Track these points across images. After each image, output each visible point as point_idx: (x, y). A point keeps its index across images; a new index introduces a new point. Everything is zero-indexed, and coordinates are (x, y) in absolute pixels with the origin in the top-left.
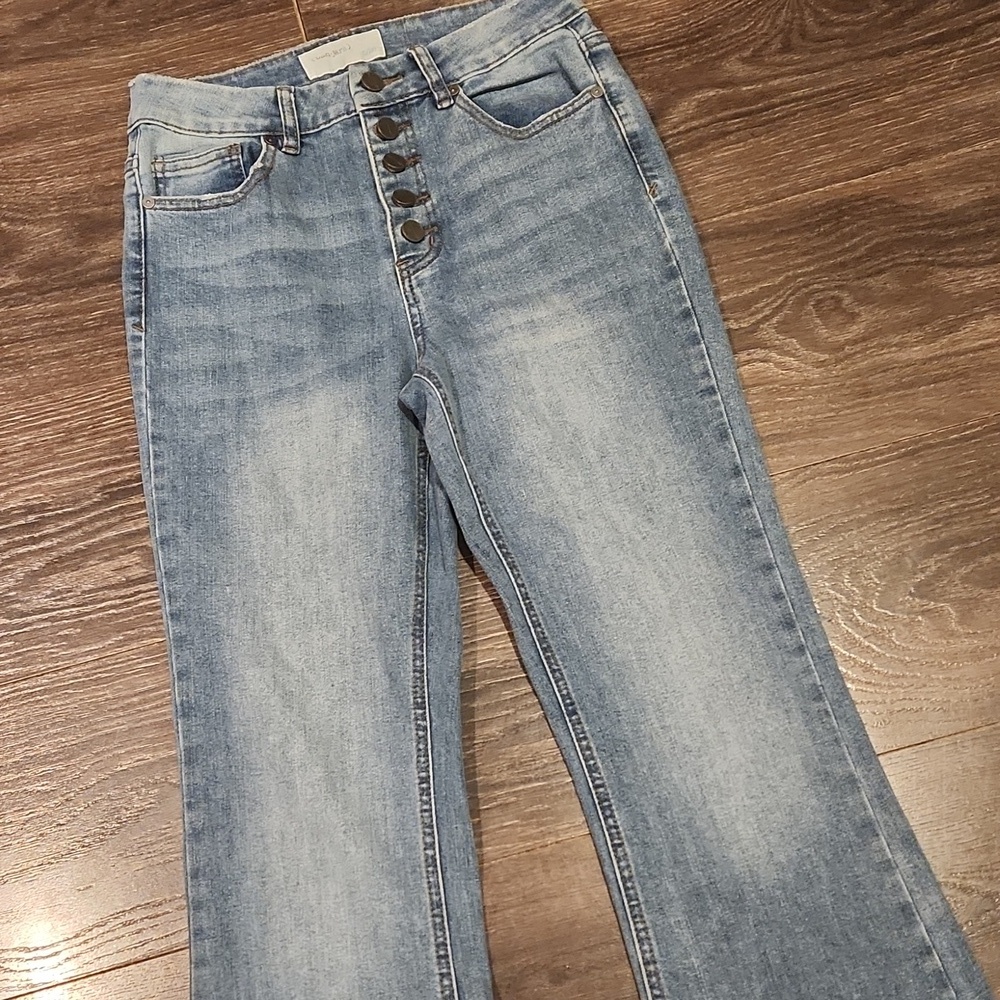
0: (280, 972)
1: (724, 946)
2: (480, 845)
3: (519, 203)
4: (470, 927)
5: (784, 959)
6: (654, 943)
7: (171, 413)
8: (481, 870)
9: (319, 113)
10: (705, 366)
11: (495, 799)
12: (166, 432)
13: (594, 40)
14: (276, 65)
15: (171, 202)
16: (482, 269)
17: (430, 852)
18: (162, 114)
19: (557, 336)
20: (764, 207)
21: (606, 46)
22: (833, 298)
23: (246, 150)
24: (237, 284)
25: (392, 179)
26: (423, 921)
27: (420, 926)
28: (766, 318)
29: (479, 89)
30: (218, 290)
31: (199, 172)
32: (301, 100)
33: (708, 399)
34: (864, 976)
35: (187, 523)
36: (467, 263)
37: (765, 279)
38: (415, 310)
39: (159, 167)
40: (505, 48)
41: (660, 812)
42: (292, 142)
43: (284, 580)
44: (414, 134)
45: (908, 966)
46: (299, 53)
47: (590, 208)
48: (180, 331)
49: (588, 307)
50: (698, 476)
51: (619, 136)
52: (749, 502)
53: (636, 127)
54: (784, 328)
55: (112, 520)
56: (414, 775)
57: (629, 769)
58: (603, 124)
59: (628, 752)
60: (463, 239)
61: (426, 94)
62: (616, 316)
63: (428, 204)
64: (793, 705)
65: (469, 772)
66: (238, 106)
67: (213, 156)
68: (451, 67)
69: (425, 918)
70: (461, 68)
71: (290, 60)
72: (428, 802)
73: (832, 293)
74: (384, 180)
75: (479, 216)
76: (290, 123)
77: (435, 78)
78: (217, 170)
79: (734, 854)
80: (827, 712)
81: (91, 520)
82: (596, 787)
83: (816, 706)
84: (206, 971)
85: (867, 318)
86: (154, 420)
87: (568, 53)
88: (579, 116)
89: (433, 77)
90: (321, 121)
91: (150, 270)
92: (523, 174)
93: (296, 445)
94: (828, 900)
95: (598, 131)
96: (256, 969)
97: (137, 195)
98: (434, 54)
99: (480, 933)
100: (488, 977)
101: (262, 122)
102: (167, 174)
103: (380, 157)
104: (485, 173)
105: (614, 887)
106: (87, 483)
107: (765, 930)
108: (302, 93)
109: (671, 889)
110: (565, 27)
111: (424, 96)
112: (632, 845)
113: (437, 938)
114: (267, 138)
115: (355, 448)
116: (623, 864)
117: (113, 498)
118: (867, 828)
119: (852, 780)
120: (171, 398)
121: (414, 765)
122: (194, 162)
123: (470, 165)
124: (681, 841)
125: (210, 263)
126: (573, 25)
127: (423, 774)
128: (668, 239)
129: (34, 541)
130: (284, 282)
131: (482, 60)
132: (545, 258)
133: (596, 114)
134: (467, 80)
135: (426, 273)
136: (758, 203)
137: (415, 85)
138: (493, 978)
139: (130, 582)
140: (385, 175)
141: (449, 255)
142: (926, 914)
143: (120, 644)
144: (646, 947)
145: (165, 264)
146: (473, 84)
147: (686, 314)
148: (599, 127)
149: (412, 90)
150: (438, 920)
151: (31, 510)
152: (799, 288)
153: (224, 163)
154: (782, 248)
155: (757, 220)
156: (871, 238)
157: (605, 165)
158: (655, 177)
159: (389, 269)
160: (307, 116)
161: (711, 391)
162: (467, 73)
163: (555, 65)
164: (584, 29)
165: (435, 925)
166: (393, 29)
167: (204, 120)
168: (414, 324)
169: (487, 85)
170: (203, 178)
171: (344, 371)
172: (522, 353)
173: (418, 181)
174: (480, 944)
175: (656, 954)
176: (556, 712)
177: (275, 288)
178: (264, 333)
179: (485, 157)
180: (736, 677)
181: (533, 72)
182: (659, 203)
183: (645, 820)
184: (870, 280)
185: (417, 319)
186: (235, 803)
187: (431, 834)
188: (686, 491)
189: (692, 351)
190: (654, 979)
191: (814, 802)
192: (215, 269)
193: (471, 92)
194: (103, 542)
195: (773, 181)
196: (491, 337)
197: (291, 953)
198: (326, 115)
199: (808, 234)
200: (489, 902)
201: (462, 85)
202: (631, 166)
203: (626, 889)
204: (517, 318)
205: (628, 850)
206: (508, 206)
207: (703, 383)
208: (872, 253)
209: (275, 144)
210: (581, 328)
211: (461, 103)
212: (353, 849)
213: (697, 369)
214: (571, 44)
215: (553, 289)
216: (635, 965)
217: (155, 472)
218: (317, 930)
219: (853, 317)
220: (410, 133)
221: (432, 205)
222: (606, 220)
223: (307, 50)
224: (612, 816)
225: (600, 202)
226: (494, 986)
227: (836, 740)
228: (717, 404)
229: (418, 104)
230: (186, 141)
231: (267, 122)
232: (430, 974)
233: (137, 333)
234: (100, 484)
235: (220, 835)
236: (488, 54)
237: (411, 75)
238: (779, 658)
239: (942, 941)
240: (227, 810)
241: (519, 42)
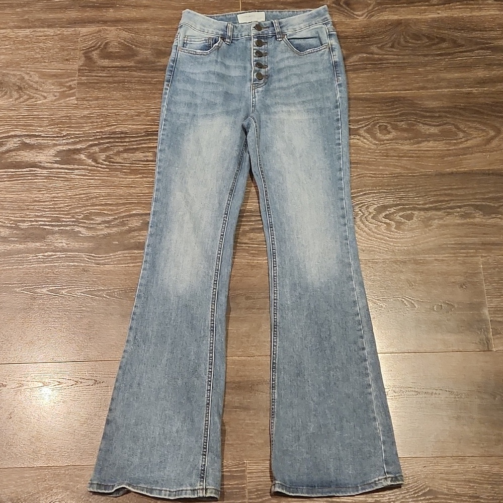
0: (167, 278)
1: (298, 300)
2: (234, 258)
3: (295, 75)
4: (225, 278)
5: (315, 307)
6: (278, 295)
7: (171, 113)
8: (232, 265)
9: (240, 34)
10: (339, 136)
11: (242, 247)
12: (169, 119)
13: (331, 30)
14: (230, 16)
15: (187, 50)
16: (278, 92)
17: (219, 255)
18: (191, 23)
19: (296, 117)
20: (372, 93)
21: (335, 33)
22: (385, 125)
23: (214, 40)
24: (201, 80)
25: (257, 59)
26: (212, 273)
27: (211, 274)
28: (363, 127)
29: (291, 37)
30: (195, 80)
31: (198, 43)
32: (235, 29)
33: (338, 147)
34: (337, 316)
35: (169, 147)
36: (275, 89)
37: (366, 115)
38: (254, 100)
39: (186, 39)
40: (302, 26)
41: (290, 260)
42: (229, 41)
43: (194, 170)
44: (267, 47)
45: (351, 317)
46: (238, 14)
47: (317, 81)
48: (180, 90)
49: (308, 111)
50: (328, 169)
51: (331, 61)
52: (342, 180)
53: (337, 60)
54: (368, 131)
55: (146, 142)
56: (220, 233)
57: (284, 247)
58: (327, 57)
59: (285, 242)
60: (275, 82)
61: (274, 35)
62: (316, 116)
63: (266, 69)
64: (338, 240)
65: (236, 237)
66: (215, 26)
67: (203, 39)
68: (284, 29)
69: (213, 272)
70: (287, 30)
71: (234, 16)
72: (222, 242)
73: (385, 124)
74: (255, 58)
75: (282, 76)
76: (230, 35)
77: (278, 31)
78: (203, 44)
79: (308, 277)
80: (348, 244)
81: (140, 140)
82: (273, 249)
83: (345, 241)
84: (145, 272)
85: (394, 134)
86: (166, 115)
87: (322, 32)
88: (320, 52)
89: (277, 30)
90: (239, 36)
91: (176, 69)
92: (298, 66)
93: (207, 132)
94: (333, 295)
95: (325, 58)
96: (160, 276)
97: (177, 46)
98: (280, 23)
99: (228, 281)
100: (227, 293)
101: (221, 32)
102: (188, 42)
103: (255, 51)
104: (286, 63)
105: (270, 277)
106: (141, 129)
107: (312, 298)
108: (236, 26)
109: (287, 282)
110: (323, 24)
111: (274, 36)
112: (279, 267)
113: (215, 278)
114: (221, 38)
115: (225, 136)
116: (275, 272)
117: (148, 135)
118: (350, 278)
119: (350, 264)
120: (173, 109)
121: (220, 231)
122: (197, 40)
123: (282, 60)
124: (294, 269)
125: (195, 71)
126: (326, 24)
127: (222, 234)
128: (338, 96)
129: (122, 142)
130: (216, 82)
131: (295, 29)
132: (298, 93)
133: (326, 53)
134: (288, 33)
135: (260, 89)
136: (370, 92)
137: (271, 31)
138: (228, 294)
139: (147, 161)
140: (255, 57)
141: (269, 86)
142: (360, 304)
143: (141, 178)
144: (275, 295)
145: (180, 69)
146: (290, 35)
147: (338, 120)
148: (326, 57)
149: (270, 33)
150: (217, 274)
151: (122, 133)
152: (376, 120)
153: (206, 42)
154: (373, 107)
155: (368, 97)
156: (402, 110)
157: (325, 69)
158: (339, 76)
159: (249, 86)
160: (235, 34)
161: (339, 144)
162: (289, 32)
163: (317, 35)
164: (329, 26)
165: (215, 275)
166: (269, 13)
167: (203, 28)
168: (253, 104)
169: (294, 37)
170: (198, 46)
171: (227, 113)
172: (284, 120)
173: (265, 62)
174: (227, 283)
175: (278, 298)
176: (267, 226)
177: (213, 83)
178: (206, 96)
179: (288, 58)
180: (323, 228)
181: (310, 36)
182: (338, 84)
183: (285, 261)
184: (398, 123)
185: (254, 102)
186: (164, 230)
187: (221, 251)
188: (323, 172)
189: (337, 131)
190: (275, 304)
191: (336, 268)
192: (195, 74)
193: (289, 38)
194: (142, 147)
195: (377, 86)
196: (275, 112)
197: (171, 273)
198: (241, 35)
199: (383, 105)
200: (233, 274)
201: (286, 35)
202: (333, 71)
203: (274, 279)
204: (285, 109)
205: (277, 268)
206: (291, 75)
207: (337, 142)
208: (401, 115)
209: (223, 40)
210: (305, 117)
211: (284, 40)
212: (197, 248)
213: (337, 137)
214: (324, 29)
215: (299, 103)
216: (271, 300)
217: (163, 130)
218: (180, 269)
219: (389, 133)
220: (266, 46)
221: (268, 70)
222: (321, 86)
223: (240, 14)
224: (275, 258)
225: (320, 80)
226: (228, 296)
227: (348, 252)
228: (340, 148)
229: (271, 37)
230: (196, 33)
231: (222, 33)
232: (210, 287)
233: (167, 87)
234: (145, 130)
235: (158, 237)
236: (297, 27)
237: (271, 28)
238: (338, 226)
239: (363, 313)
240: (162, 231)
241: (308, 25)
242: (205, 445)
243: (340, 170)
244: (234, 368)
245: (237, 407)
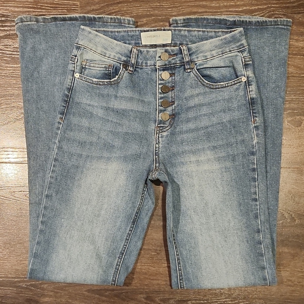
3: (205, 115)
7: (63, 152)
9: (144, 62)
10: (256, 190)
12: (60, 159)
13: (248, 59)
14: (132, 33)
15: (85, 78)
16: (185, 136)
19: (206, 167)
21: (251, 62)
23: (114, 68)
24: (99, 115)
25: (162, 95)
29: (202, 67)
30: (91, 114)
31: (97, 69)
32: (140, 54)
33: (254, 203)
36: (181, 132)
38: (157, 146)
39: (84, 63)
40: (214, 53)
42: (131, 69)
44: (175, 79)
46: (142, 31)
47: (230, 122)
48: (74, 125)
49: (219, 159)
51: (247, 98)
53: (254, 96)
58: (243, 92)
60: (182, 122)
61: (183, 64)
62: (228, 164)
63: (173, 106)
66: (118, 49)
67: (103, 66)
68: (194, 57)
70: (197, 58)
71: (137, 33)
74: (160, 96)
75: (191, 114)
76: (133, 62)
77: (187, 60)
78: (103, 72)
86: (57, 153)
87: (237, 62)
88: (235, 87)
90: (144, 65)
91: (71, 100)
92: (209, 104)
95: (241, 94)
97: (74, 71)
98: (189, 49)
101: (124, 58)
102: (86, 67)
103: (160, 86)
104: (196, 101)
108: (141, 51)
110: (239, 52)
111: (182, 65)
114: (123, 65)
120: (65, 147)
122: (97, 65)
123: (192, 96)
125: (92, 103)
126: (242, 52)
128: (255, 142)
130: (115, 121)
131: (206, 56)
132: (209, 136)
133: (241, 88)
134: (198, 63)
135: (165, 134)
137: (180, 60)
140: (160, 93)
141: (175, 128)
145: (76, 100)
146: (200, 65)
147: (254, 170)
148: (241, 93)
149: (178, 62)
153: (106, 70)
157: (239, 107)
158: (256, 117)
159: (154, 128)
160: (140, 61)
161: (256, 200)
162: (199, 60)
163: (231, 64)
164: (245, 54)
166: (177, 32)
167: (105, 51)
168: (156, 151)
169: (205, 66)
170: (98, 72)
171: (125, 159)
172: (192, 172)
173: (172, 97)
177: (112, 121)
178: (103, 135)
179: (198, 95)
181: (223, 66)
182: (255, 127)
185: (157, 149)
189: (253, 183)
192: (93, 106)
193: (198, 68)
196: (182, 163)
198: (146, 63)
201: (196, 64)
202: (249, 110)
204: (193, 158)
206: (201, 116)
207: (254, 196)
209: (126, 68)
210: (216, 166)
211: (194, 72)
213: (253, 190)
214: (239, 58)
215: (209, 148)
217: (52, 171)
220: (173, 78)
221: (175, 106)
222: (234, 127)
223: (145, 31)
225: (234, 120)
228: (257, 205)
229: (179, 67)
230: (97, 57)
231: (125, 59)
233: (60, 121)
236: (208, 54)
237: (180, 56)
241: (220, 53)
243: (258, 231)
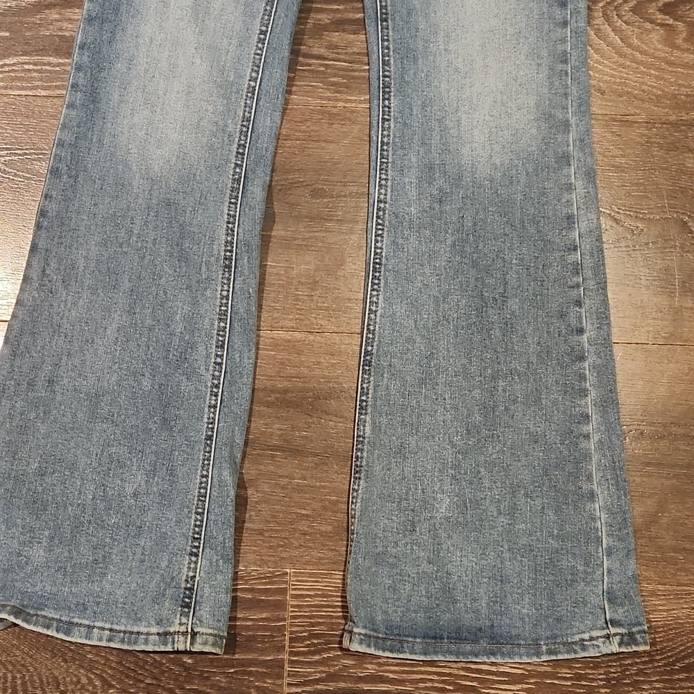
0: (125, 130)
1: (437, 206)
2: (289, 92)
4: (265, 142)
5: (475, 224)
6: (389, 190)
8: (285, 109)
11: (310, 65)
17: (252, 84)
26: (234, 127)
27: (230, 128)
34: (524, 250)
41: (424, 106)
45: (557, 255)
56: (257, 26)
57: (412, 72)
59: (415, 60)
64: (545, 62)
65: (297, 40)
69: (236, 124)
72: (261, 49)
79: (465, 151)
80: (567, 73)
82: (384, 76)
83: (560, 67)
84: (74, 113)
94: (520, 197)
96: (109, 125)
99: (271, 148)
100: (268, 178)
105: (373, 145)
107: (469, 202)
109: (414, 159)
112: (396, 122)
113: (240, 140)
116: (385, 133)
118: (565, 159)
119: (567, 124)
121: (259, 20)
124: (431, 130)
127: (264, 28)
138: (271, 181)
142: (583, 225)
144: (383, 191)
150: (244, 129)
165: (241, 132)
174: (269, 156)
175: (388, 197)
176: (373, 16)
180: (511, 30)
183: (411, 109)
186: (123, 8)
187: (257, 72)
190: (381, 213)
191: (534, 131)
197: (136, 120)
200: (284, 132)
203: (382, 150)
205: (392, 125)
212: (198, 61)
216: (371, 201)
218: (158, 111)
224: (388, 99)
226: (270, 186)
227: (566, 94)
232: (228, 161)
235: (106, 26)
238: (546, 26)
239: (586, 245)
240: (116, 11)
242: (198, 533)
244: (274, 357)
245: (275, 448)
